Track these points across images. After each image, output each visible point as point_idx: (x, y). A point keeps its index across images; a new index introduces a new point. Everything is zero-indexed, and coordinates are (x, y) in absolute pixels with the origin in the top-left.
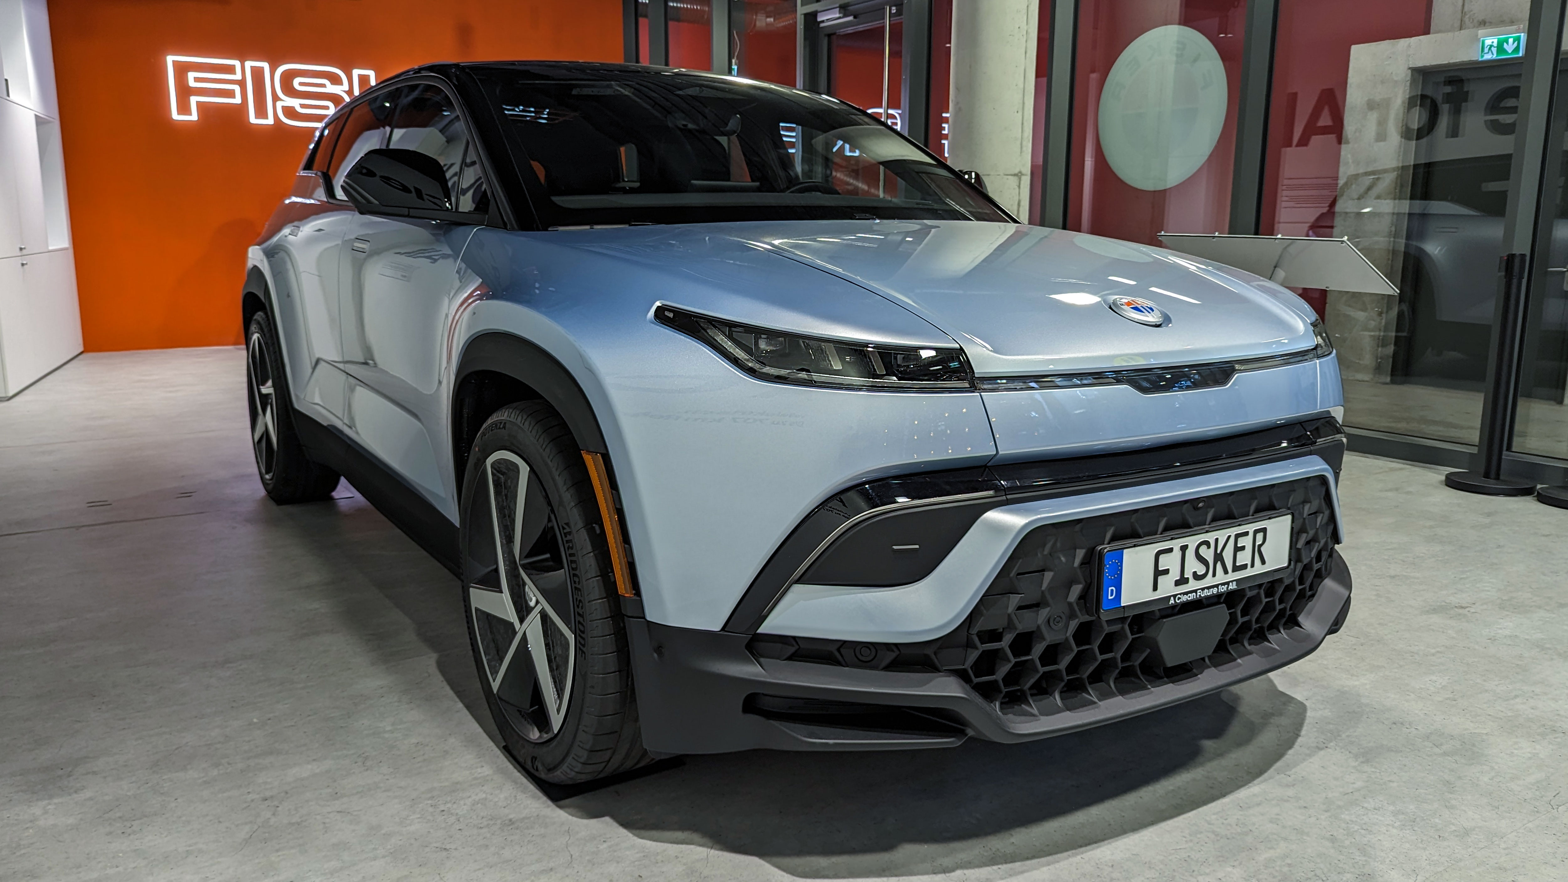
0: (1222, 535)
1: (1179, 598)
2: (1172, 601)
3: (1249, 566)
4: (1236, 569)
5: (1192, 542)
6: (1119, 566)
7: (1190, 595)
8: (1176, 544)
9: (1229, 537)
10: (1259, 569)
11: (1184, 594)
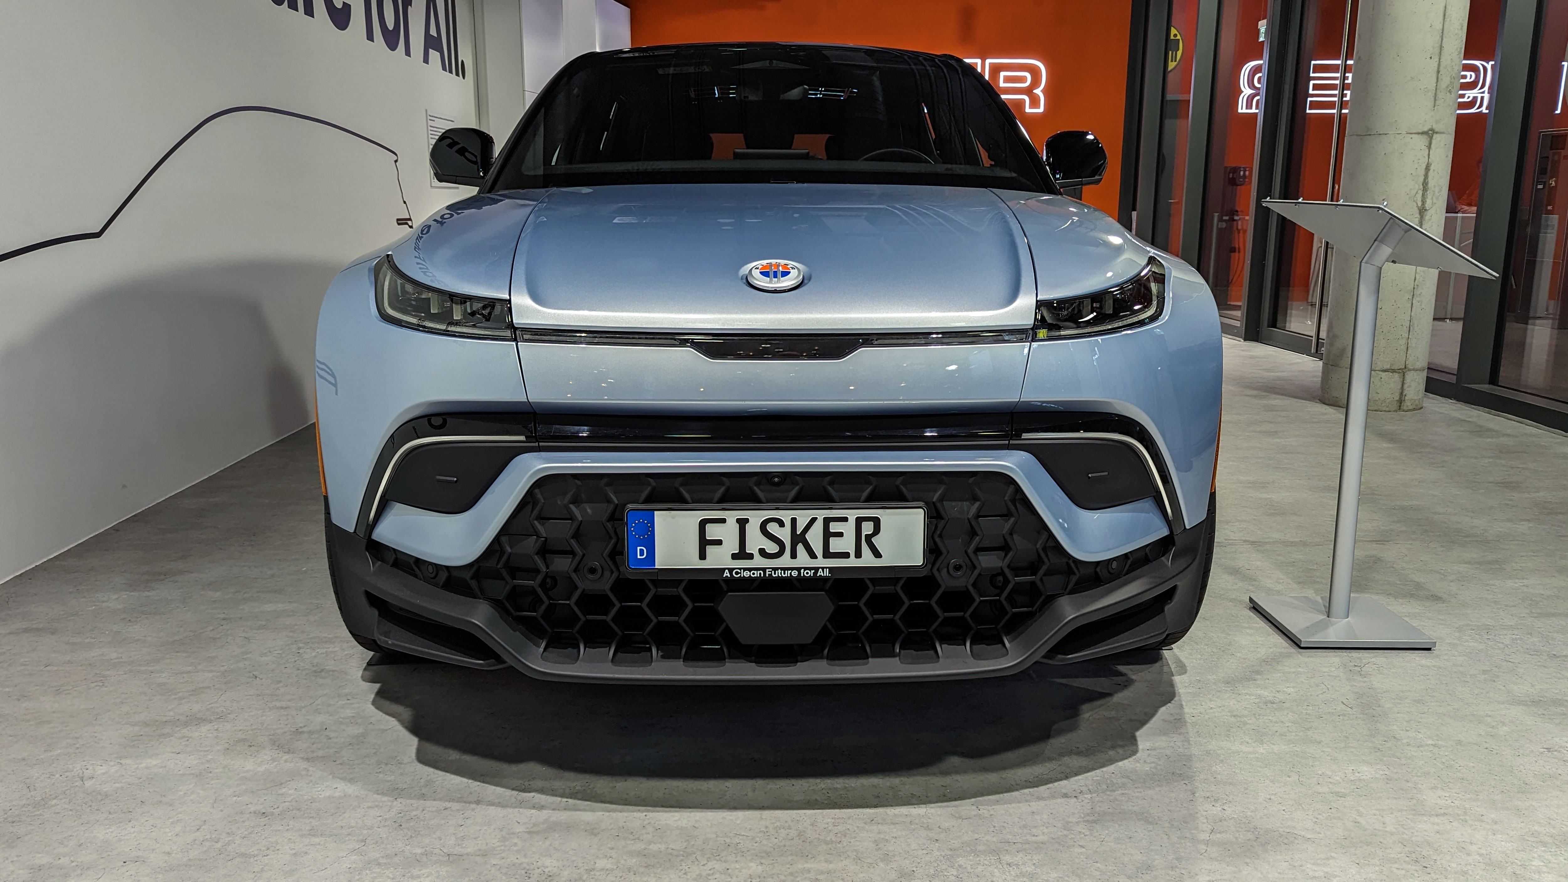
0: (803, 517)
1: (737, 573)
2: (727, 574)
3: (852, 555)
4: (827, 554)
5: (756, 518)
6: (650, 527)
7: (755, 572)
8: (732, 517)
9: (814, 520)
10: (867, 560)
11: (745, 569)
